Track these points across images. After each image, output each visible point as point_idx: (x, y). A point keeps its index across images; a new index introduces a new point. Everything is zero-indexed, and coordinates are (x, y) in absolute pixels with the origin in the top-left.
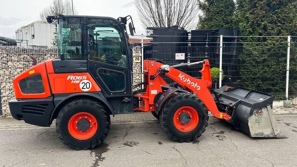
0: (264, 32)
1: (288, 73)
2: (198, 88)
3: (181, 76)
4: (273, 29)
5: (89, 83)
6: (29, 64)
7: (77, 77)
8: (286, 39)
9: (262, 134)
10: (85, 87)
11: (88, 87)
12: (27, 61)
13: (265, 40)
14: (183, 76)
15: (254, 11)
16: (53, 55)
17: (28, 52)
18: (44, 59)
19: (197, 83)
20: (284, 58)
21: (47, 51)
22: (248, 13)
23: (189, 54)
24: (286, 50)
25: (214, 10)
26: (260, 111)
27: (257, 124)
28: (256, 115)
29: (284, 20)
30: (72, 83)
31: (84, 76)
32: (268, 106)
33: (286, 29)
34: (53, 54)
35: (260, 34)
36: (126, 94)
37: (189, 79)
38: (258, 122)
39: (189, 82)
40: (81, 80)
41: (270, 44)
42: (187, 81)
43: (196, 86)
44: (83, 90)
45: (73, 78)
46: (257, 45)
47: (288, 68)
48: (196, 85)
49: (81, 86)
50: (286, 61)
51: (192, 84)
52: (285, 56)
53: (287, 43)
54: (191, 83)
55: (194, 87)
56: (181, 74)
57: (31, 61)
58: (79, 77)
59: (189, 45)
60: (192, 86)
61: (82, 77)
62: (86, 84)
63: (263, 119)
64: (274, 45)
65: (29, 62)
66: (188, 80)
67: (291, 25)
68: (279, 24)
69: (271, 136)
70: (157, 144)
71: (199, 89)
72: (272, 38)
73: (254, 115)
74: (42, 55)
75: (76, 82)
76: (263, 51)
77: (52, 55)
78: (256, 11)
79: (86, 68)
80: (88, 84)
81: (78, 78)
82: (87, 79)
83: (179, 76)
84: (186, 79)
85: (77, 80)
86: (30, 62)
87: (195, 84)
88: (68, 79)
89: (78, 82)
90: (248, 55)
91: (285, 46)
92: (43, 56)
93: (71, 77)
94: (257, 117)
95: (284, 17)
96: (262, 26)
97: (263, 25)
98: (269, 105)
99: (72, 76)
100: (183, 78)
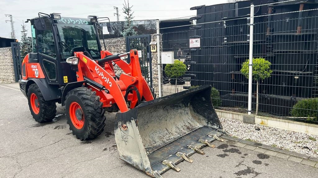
2: (110, 84)
9: (130, 159)
11: (37, 74)
19: (108, 79)
23: (226, 38)
26: (124, 125)
30: (32, 70)
31: (36, 66)
37: (102, 73)
38: (124, 140)
43: (109, 82)
48: (108, 81)
51: (106, 79)
55: (107, 83)
56: (96, 67)
63: (130, 139)
66: (102, 75)
69: (141, 167)
71: (111, 86)
73: (119, 129)
79: (37, 60)
82: (37, 68)
84: (100, 73)
93: (33, 66)
94: (122, 133)
98: (132, 119)
100: (98, 71)
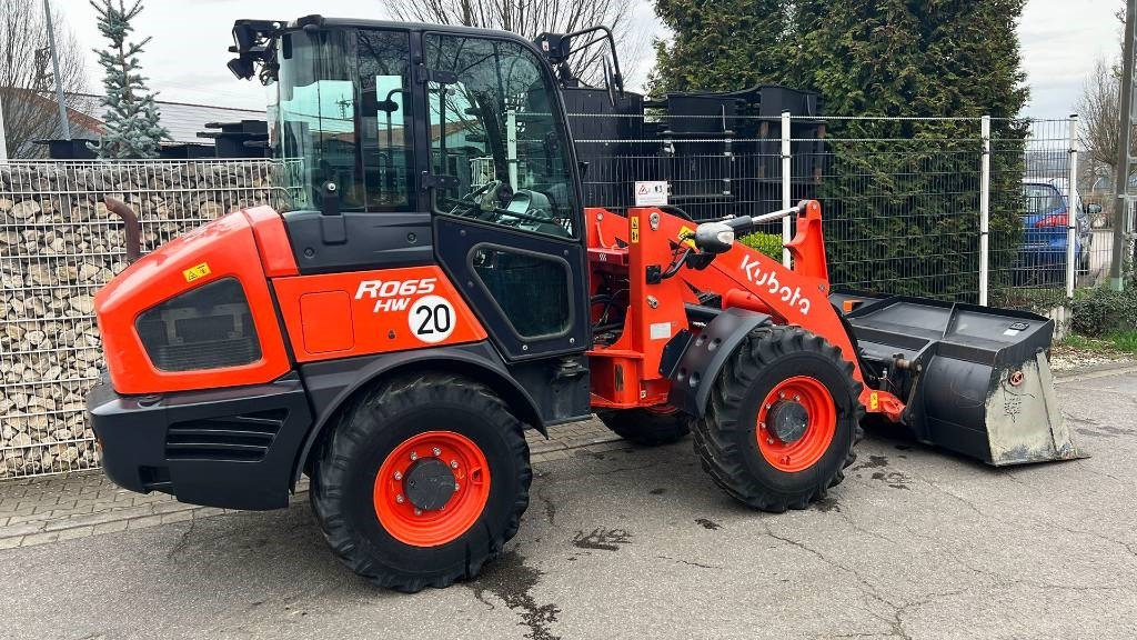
0: (907, 104)
1: (985, 240)
2: (804, 306)
3: (748, 263)
4: (933, 93)
5: (447, 310)
6: (24, 241)
7: (397, 284)
8: (977, 127)
9: (1022, 452)
10: (430, 325)
11: (442, 325)
12: (12, 229)
13: (908, 130)
14: (756, 263)
15: (868, 29)
16: (138, 200)
17: (17, 186)
18: (93, 216)
19: (798, 290)
20: (971, 194)
21: (107, 180)
22: (849, 34)
24: (977, 165)
25: (717, 18)
26: (1017, 374)
27: (1010, 418)
28: (1008, 387)
29: (967, 61)
30: (376, 310)
31: (424, 281)
32: (1038, 356)
33: (971, 93)
34: (136, 194)
35: (894, 111)
36: (576, 344)
37: (774, 274)
38: (1011, 411)
39: (773, 286)
40: (415, 297)
41: (931, 146)
42: (769, 283)
43: (797, 300)
44: (424, 338)
45: (378, 291)
46: (882, 148)
47: (985, 226)
48: (797, 295)
49: (415, 321)
50: (976, 204)
51: (785, 294)
52: (975, 184)
53: (981, 142)
54: (782, 291)
55: (792, 303)
56: (747, 258)
57: (30, 228)
58: (405, 285)
59: (667, 149)
60: (784, 299)
61: (417, 285)
62: (433, 313)
63: (1026, 401)
64: (943, 145)
65: (21, 229)
66: (772, 280)
67: (987, 78)
68: (952, 76)
69: (1047, 456)
70: (701, 528)
71: (805, 311)
72: (933, 123)
73: (1000, 388)
74: (83, 197)
75: (395, 308)
76: (907, 168)
77: (133, 199)
78: (882, 28)
79: (430, 248)
80: (441, 312)
81: (401, 287)
82: (438, 291)
83: (743, 266)
84: (765, 276)
85: (398, 297)
86: (27, 233)
87: (793, 295)
88: (359, 296)
89: (402, 305)
90: (853, 183)
91: (976, 152)
92: (88, 204)
93: (372, 286)
94: (1008, 396)
95: (969, 53)
96: (899, 83)
97: (905, 77)
98: (1040, 351)
99: (378, 283)
100: (753, 270)
